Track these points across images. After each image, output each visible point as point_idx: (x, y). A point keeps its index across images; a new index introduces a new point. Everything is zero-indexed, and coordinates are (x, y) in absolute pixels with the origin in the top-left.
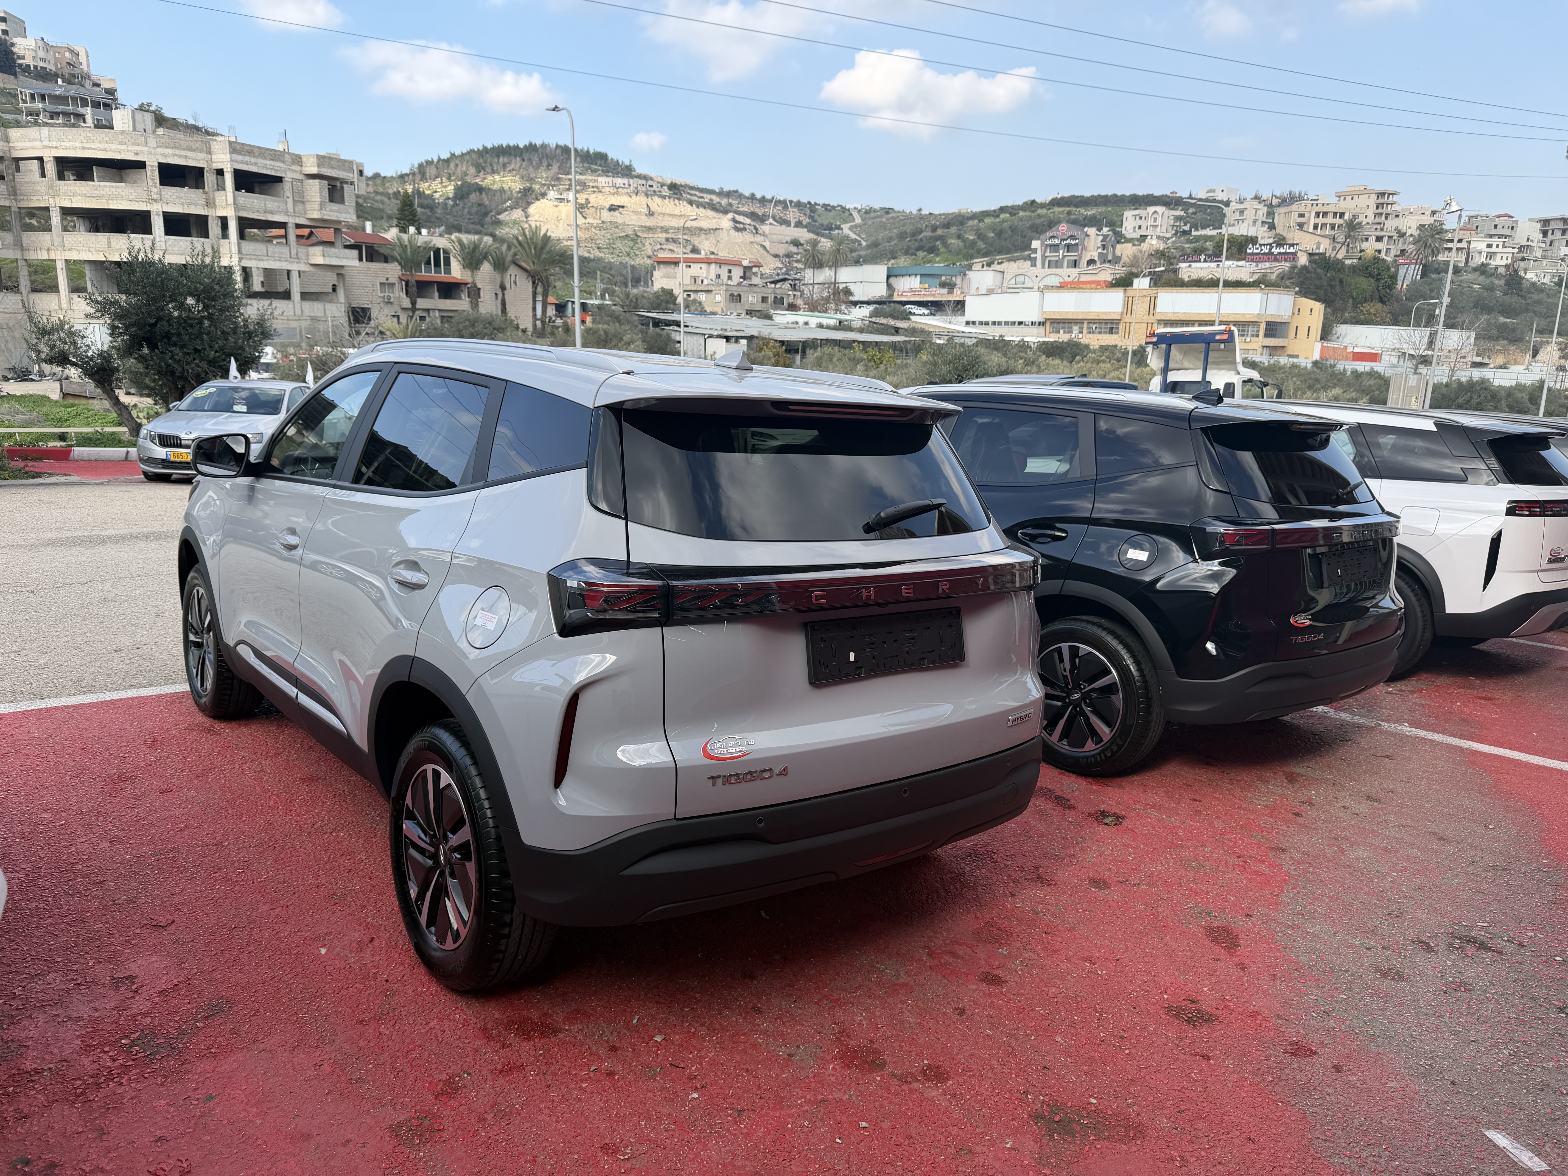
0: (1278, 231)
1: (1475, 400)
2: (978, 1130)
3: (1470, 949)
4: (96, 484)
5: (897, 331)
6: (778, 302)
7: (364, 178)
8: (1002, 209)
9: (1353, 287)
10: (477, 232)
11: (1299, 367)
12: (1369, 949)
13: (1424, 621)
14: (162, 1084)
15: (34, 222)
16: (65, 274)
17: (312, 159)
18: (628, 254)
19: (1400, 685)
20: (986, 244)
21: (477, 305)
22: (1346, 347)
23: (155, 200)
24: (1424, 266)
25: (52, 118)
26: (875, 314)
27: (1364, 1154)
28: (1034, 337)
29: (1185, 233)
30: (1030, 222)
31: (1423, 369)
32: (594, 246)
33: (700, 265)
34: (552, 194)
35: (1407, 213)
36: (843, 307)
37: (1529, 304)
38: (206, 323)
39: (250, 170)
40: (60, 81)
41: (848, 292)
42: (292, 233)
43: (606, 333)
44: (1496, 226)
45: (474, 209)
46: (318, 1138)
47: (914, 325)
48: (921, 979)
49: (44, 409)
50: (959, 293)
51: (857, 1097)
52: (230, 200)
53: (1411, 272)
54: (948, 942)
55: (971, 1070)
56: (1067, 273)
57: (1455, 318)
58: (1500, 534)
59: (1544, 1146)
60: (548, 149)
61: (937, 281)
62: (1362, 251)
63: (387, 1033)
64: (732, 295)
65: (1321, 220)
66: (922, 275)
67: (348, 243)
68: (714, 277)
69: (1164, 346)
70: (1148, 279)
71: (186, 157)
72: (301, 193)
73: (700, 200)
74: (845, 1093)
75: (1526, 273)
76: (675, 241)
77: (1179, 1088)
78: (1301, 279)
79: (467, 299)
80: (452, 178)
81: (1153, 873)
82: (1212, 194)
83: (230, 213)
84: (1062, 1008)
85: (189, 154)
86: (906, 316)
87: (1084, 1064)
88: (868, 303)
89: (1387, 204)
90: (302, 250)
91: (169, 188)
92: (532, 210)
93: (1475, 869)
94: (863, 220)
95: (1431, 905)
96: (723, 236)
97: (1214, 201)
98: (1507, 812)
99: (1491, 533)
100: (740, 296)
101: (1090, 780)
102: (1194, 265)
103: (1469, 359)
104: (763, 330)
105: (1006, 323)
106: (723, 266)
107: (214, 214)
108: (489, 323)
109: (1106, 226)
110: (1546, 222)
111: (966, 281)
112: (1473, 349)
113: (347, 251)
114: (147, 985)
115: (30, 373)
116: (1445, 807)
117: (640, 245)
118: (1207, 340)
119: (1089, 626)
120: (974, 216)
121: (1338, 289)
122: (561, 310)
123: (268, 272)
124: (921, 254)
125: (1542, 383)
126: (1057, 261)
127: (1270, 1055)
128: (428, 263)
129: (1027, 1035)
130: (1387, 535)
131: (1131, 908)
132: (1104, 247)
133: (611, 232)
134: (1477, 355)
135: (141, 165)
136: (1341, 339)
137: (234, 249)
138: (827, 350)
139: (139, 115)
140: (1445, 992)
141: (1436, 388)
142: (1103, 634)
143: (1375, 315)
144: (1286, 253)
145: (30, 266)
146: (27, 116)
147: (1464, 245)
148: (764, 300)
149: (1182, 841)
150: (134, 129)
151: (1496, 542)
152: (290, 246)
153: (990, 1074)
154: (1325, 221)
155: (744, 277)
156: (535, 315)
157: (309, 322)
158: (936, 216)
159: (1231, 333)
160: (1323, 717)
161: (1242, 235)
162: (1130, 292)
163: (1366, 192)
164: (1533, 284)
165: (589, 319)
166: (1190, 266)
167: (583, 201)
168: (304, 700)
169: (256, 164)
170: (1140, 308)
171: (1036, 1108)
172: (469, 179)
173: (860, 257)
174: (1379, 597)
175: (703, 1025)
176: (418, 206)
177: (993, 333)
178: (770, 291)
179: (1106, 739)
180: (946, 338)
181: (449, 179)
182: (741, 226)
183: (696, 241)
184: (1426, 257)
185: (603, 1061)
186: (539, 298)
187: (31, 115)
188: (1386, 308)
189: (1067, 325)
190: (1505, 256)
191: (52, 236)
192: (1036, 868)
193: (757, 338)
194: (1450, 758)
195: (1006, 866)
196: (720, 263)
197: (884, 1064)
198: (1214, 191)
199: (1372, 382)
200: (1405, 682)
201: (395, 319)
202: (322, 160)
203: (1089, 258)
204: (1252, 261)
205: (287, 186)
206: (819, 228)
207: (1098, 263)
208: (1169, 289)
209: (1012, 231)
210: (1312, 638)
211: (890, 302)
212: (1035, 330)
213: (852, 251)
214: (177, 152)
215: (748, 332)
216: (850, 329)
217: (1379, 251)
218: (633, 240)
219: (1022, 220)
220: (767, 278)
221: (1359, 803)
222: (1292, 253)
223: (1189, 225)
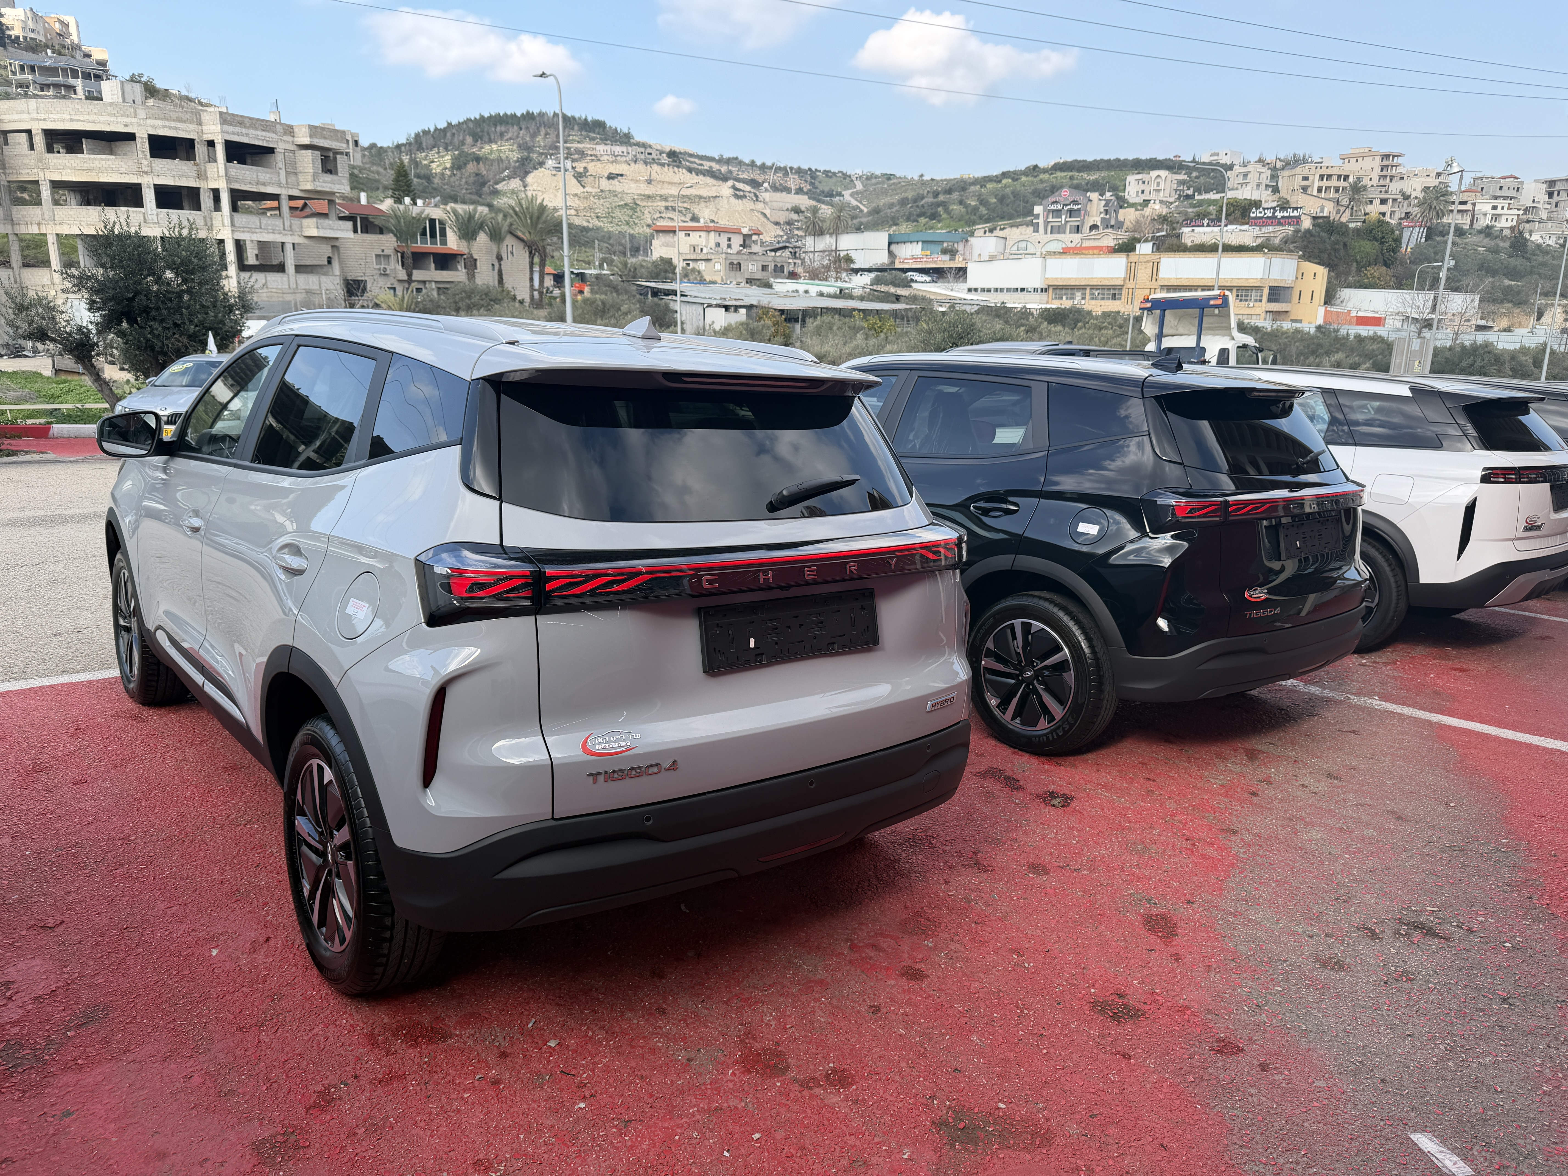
0: (1281, 195)
1: (1479, 363)
2: (876, 1140)
3: (1416, 936)
4: (71, 462)
5: (898, 298)
6: (779, 270)
7: (359, 148)
8: (1005, 175)
9: (1357, 250)
10: (473, 202)
11: (1302, 331)
12: (1311, 937)
13: (1398, 592)
14: (19, 1100)
15: (26, 196)
16: (56, 248)
17: (304, 130)
18: (628, 223)
19: (1374, 657)
20: (988, 209)
21: (473, 276)
22: (1349, 311)
23: (146, 173)
24: (1429, 229)
25: (42, 90)
26: (876, 281)
27: (1281, 1161)
28: (1036, 304)
29: (1188, 197)
30: (1033, 188)
31: (1427, 334)
32: (592, 214)
33: (699, 233)
34: (550, 163)
35: (1411, 175)
36: (844, 275)
37: (1534, 267)
38: (186, 297)
39: (242, 141)
40: (49, 52)
41: (849, 260)
42: (285, 205)
43: (603, 303)
44: (1501, 188)
45: (472, 179)
46: (174, 1157)
47: (915, 292)
48: (839, 975)
49: (37, 386)
50: (961, 259)
51: (753, 1104)
52: (222, 172)
53: (1415, 235)
54: (872, 934)
55: (877, 1074)
56: (1071, 239)
57: (1459, 281)
58: (1474, 502)
59: (1471, 1149)
60: (546, 118)
61: (938, 248)
62: (1365, 214)
63: (267, 1040)
64: (732, 264)
65: (1325, 183)
66: (923, 242)
67: (342, 215)
68: (713, 246)
69: (1158, 311)
70: (1151, 244)
71: (176, 128)
72: (294, 164)
73: (700, 167)
74: (741, 1100)
75: (1531, 235)
76: (674, 209)
77: (1094, 1091)
78: (1305, 243)
79: (464, 270)
80: (450, 148)
81: (1095, 857)
82: (1215, 158)
83: (222, 185)
84: (982, 1005)
85: (179, 125)
86: (907, 284)
87: (997, 1065)
88: (869, 270)
89: (1392, 166)
90: (296, 222)
91: (160, 160)
92: (530, 179)
93: (1431, 850)
94: (864, 186)
95: (1381, 889)
96: (723, 203)
97: (1218, 164)
98: (1470, 789)
99: (1466, 500)
100: (740, 264)
101: (1043, 759)
102: (1197, 229)
103: (1473, 322)
104: (762, 299)
105: (1009, 290)
106: (722, 234)
107: (205, 186)
108: (486, 294)
109: (1109, 191)
110: (1552, 183)
111: (968, 247)
112: (1477, 313)
113: (341, 222)
114: (23, 991)
115: (24, 349)
116: (1407, 784)
117: (639, 214)
118: (1201, 307)
119: (1042, 602)
120: (975, 182)
121: (1342, 253)
122: (560, 280)
123: (262, 245)
124: (923, 220)
125: (1545, 345)
126: (1059, 227)
127: (1195, 1053)
128: (424, 234)
129: (942, 1034)
130: (1351, 505)
131: (1068, 895)
132: (1106, 212)
133: (610, 200)
134: (1482, 319)
135: (131, 137)
136: (1344, 304)
137: (227, 221)
138: (827, 318)
139: (128, 87)
140: (1386, 983)
141: (1437, 352)
142: (1055, 610)
143: (1379, 279)
144: (1289, 217)
145: (21, 240)
146: (17, 87)
147: (1469, 207)
148: (764, 268)
149: (1130, 822)
150: (124, 101)
151: (1470, 510)
152: (283, 218)
153: (897, 1078)
154: (1329, 183)
155: (744, 245)
156: (532, 286)
157: (304, 295)
158: (938, 181)
159: (1225, 299)
160: (1293, 691)
161: (1245, 199)
162: (1133, 257)
163: (1370, 154)
164: (1539, 246)
165: (587, 289)
166: (1193, 230)
167: (581, 170)
168: (210, 689)
169: (247, 135)
170: (1144, 273)
171: (940, 1114)
172: (466, 149)
173: (861, 223)
174: (1345, 568)
175: (603, 1028)
176: (415, 176)
177: (994, 300)
178: (770, 259)
179: (1058, 718)
180: (948, 305)
181: (446, 149)
182: (742, 193)
183: (696, 209)
184: (1431, 219)
185: (491, 1069)
186: (536, 268)
187: (21, 87)
188: (1390, 272)
189: (1069, 292)
190: (1510, 218)
191: (42, 210)
192: (975, 853)
193: (756, 307)
194: (1418, 732)
195: (944, 851)
196: (719, 231)
197: (787, 1068)
198: (1218, 155)
199: (1375, 347)
200: (1379, 653)
201: (392, 291)
202: (314, 130)
203: (1092, 223)
204: (1256, 225)
205: (279, 157)
206: (820, 195)
207: (1101, 228)
208: (1172, 254)
209: (1014, 197)
210: (1268, 612)
211: (891, 269)
212: (1038, 296)
213: (853, 218)
214: (167, 123)
215: (747, 302)
216: (851, 297)
217: (1384, 214)
218: (632, 209)
219: (1024, 186)
220: (768, 246)
221: (1319, 781)
222: (1295, 217)
223: (1192, 189)
